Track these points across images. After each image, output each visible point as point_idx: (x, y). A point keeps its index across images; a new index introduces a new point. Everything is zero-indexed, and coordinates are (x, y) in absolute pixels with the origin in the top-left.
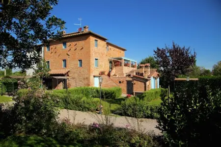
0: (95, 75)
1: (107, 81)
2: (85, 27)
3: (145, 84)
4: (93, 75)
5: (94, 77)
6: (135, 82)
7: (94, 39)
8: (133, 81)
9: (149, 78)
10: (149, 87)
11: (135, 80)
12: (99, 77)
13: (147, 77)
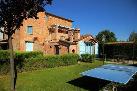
3: (68, 48)
4: (25, 40)
5: (26, 42)
6: (60, 46)
8: (59, 46)
9: (76, 42)
10: (75, 51)
11: (61, 44)
12: (34, 42)
13: (73, 42)
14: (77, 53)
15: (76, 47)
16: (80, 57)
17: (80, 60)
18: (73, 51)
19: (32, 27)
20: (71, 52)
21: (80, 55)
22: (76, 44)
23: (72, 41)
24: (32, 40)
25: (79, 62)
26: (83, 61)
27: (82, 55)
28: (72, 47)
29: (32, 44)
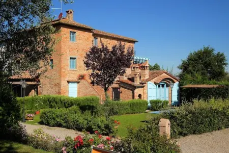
0: (70, 79)
1: (87, 89)
2: (68, 12)
3: (133, 93)
4: (67, 79)
5: (68, 82)
6: (122, 89)
7: (69, 30)
8: (120, 88)
9: (143, 84)
10: (142, 97)
11: (122, 87)
12: (78, 82)
13: (139, 83)
14: (145, 99)
15: (144, 90)
16: (149, 104)
17: (148, 109)
18: (140, 96)
19: (75, 58)
20: (137, 97)
21: (149, 101)
22: (143, 87)
23: (137, 82)
24: (75, 78)
25: (147, 111)
26: (152, 109)
27: (151, 102)
28: (137, 91)
29: (76, 84)
